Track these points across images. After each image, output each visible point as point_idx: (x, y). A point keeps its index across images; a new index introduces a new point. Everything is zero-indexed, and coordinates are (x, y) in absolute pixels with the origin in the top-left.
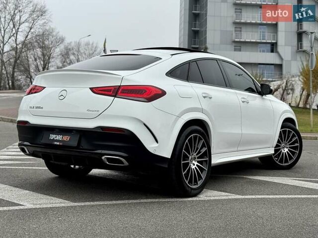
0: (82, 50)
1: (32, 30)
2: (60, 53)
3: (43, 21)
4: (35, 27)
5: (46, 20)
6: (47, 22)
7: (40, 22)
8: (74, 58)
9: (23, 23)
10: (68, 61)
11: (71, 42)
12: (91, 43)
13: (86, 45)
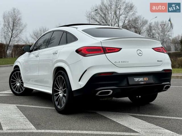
0: (159, 26)
1: (127, 19)
2: (145, 29)
3: (132, 12)
4: (128, 17)
5: (133, 12)
6: (135, 13)
7: (131, 13)
8: (155, 32)
9: (121, 15)
10: (151, 34)
11: (152, 23)
12: (165, 21)
13: (161, 23)
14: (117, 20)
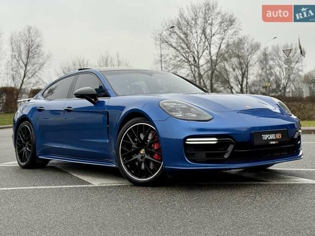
1: (224, 41)
4: (226, 38)
5: (235, 29)
7: (230, 32)
9: (214, 35)
10: (267, 67)
14: (207, 43)
